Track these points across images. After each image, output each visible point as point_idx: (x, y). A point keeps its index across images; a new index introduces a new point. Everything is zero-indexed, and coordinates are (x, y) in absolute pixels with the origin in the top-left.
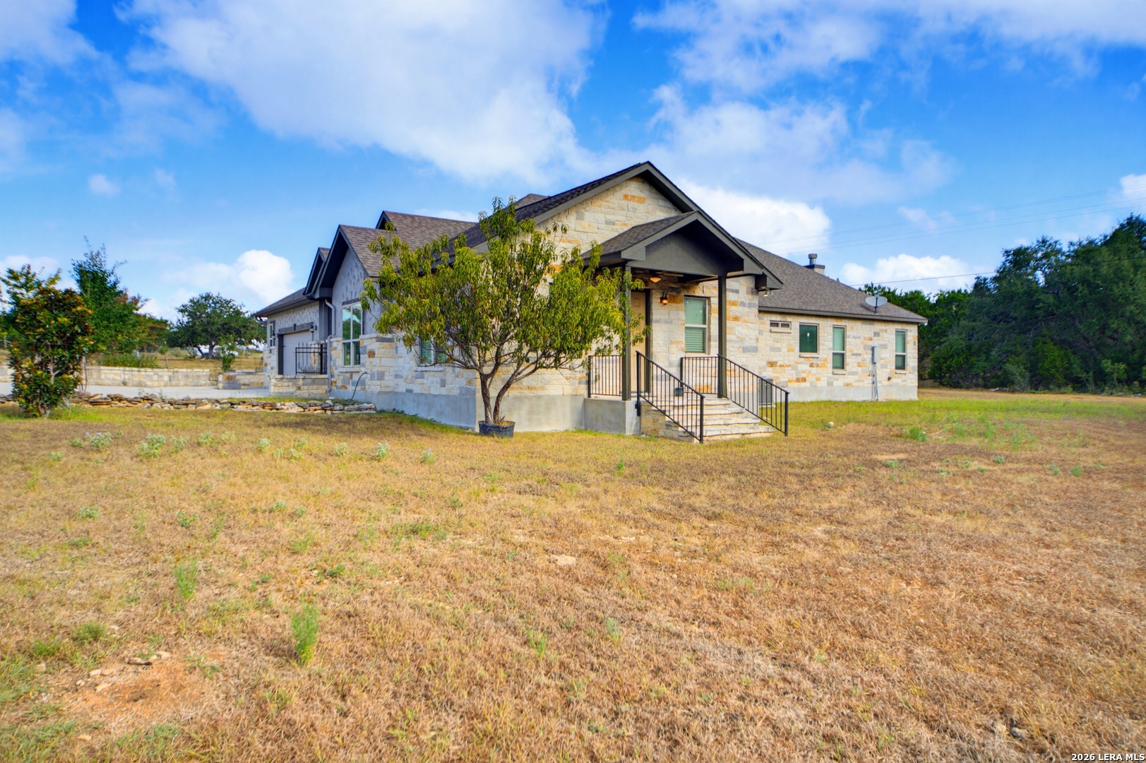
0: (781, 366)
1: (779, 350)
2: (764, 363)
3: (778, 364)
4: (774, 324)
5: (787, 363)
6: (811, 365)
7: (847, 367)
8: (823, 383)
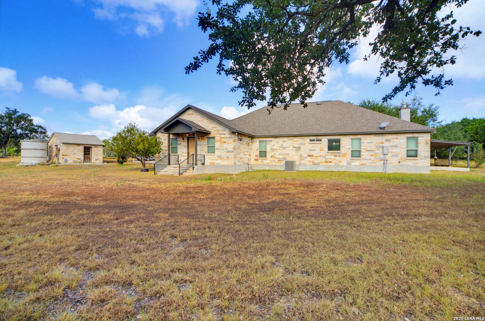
0: (315, 156)
1: (315, 150)
2: (306, 156)
3: (314, 156)
4: (311, 140)
5: (320, 155)
6: (335, 156)
7: (362, 157)
8: (344, 163)
